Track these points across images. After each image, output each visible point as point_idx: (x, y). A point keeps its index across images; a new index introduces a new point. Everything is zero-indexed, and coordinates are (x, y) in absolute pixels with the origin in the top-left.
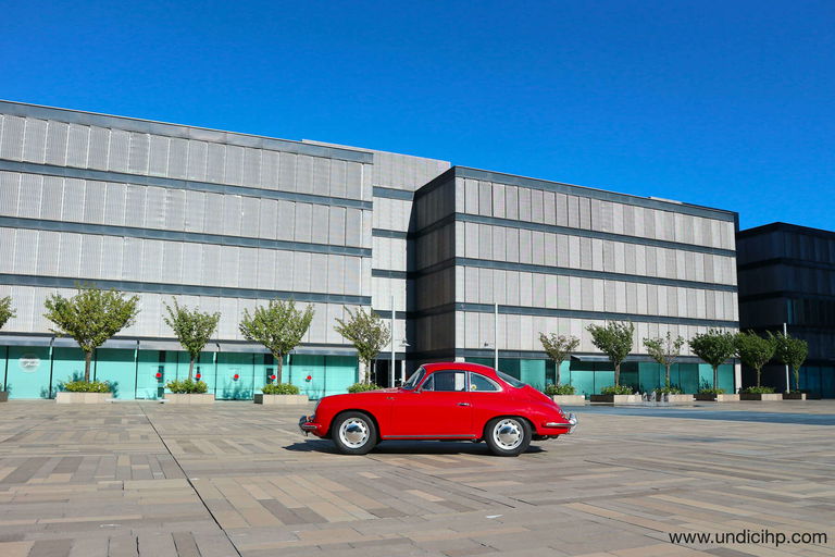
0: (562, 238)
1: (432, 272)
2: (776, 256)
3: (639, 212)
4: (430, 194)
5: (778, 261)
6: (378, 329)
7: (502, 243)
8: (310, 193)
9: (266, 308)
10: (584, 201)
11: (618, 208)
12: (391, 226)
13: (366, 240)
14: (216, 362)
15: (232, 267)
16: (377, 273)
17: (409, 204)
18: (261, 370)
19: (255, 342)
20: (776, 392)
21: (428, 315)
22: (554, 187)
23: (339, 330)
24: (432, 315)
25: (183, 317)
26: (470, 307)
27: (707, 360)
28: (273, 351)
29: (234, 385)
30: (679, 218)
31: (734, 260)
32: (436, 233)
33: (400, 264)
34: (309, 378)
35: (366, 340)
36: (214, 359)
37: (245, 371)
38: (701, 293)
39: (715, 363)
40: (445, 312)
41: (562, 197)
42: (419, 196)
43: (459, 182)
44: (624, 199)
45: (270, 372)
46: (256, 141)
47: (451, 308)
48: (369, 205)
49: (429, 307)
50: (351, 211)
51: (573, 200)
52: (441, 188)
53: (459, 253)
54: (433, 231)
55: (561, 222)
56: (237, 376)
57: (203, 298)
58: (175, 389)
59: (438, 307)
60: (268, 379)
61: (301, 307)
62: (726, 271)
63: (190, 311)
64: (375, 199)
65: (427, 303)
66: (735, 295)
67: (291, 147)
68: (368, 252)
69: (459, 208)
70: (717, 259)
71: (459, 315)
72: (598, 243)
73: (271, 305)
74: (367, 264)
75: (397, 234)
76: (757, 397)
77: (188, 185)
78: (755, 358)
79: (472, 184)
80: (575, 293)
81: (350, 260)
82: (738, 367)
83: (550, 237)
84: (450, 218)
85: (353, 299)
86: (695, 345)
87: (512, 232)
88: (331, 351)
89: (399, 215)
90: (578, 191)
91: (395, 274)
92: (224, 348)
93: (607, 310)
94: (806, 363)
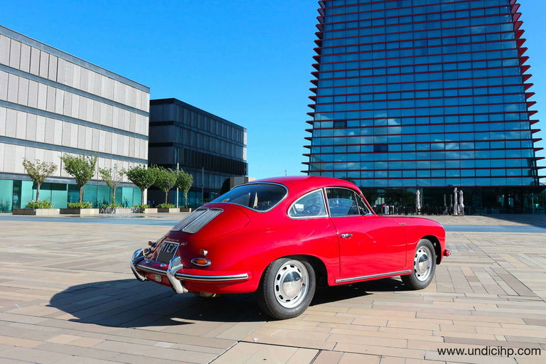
0: (33, 84)
2: (171, 120)
3: (91, 74)
5: (171, 123)
10: (53, 59)
11: (77, 69)
22: (30, 42)
27: (138, 185)
30: (117, 84)
31: (148, 118)
38: (126, 138)
39: (143, 187)
41: (36, 51)
44: (82, 63)
51: (45, 55)
55: (34, 71)
62: (142, 125)
66: (147, 142)
70: (138, 116)
72: (61, 93)
76: (166, 210)
78: (165, 184)
82: (146, 191)
86: (130, 175)
90: (50, 49)
93: (63, 145)
94: (192, 190)
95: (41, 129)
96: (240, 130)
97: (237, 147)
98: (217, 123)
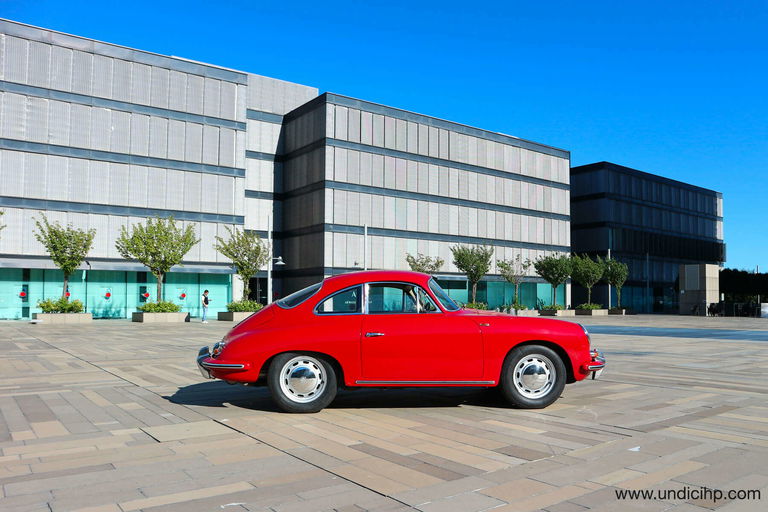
0: (423, 166)
1: (301, 194)
2: (602, 191)
4: (299, 120)
5: (602, 195)
6: (258, 248)
7: (369, 169)
8: (184, 110)
9: (144, 225)
10: (444, 133)
12: (260, 148)
13: (240, 161)
14: (86, 280)
15: (101, 183)
16: (249, 194)
17: (278, 128)
18: (133, 288)
19: (131, 260)
20: (603, 308)
21: (297, 235)
22: (416, 119)
23: (219, 249)
24: (300, 235)
25: (54, 233)
26: (339, 228)
27: (549, 280)
28: (152, 269)
29: (105, 303)
31: (568, 192)
32: (305, 156)
33: (268, 186)
34: (184, 295)
35: (246, 258)
36: (84, 277)
37: (117, 289)
39: (555, 283)
40: (313, 232)
41: (423, 128)
42: (288, 119)
43: (330, 108)
45: (143, 290)
46: (126, 53)
47: (320, 228)
48: (243, 126)
49: (297, 227)
50: (225, 131)
51: (434, 131)
52: (312, 113)
53: (329, 176)
54: (301, 154)
55: (423, 151)
56: (108, 295)
57: (70, 214)
58: (47, 308)
59: (307, 228)
60: (141, 297)
61: (181, 225)
62: (561, 202)
63: (63, 228)
64: (247, 121)
65: (295, 224)
66: (568, 223)
67: (164, 61)
68: (242, 173)
69: (329, 134)
71: (328, 235)
72: (454, 172)
73: (150, 222)
74: (240, 185)
75: (266, 156)
76: (588, 313)
77: (52, 94)
78: (587, 278)
79: (342, 111)
80: (433, 218)
81: (224, 179)
82: (569, 287)
83: (412, 164)
84: (320, 143)
85: (226, 218)
86: (539, 266)
87: (378, 158)
88: (206, 269)
89: (267, 138)
90: (439, 123)
91: (263, 195)
92: (94, 266)
93: (461, 234)
94: (627, 284)
95: (413, 214)
96: (711, 196)
97: (707, 221)
98: (672, 189)
